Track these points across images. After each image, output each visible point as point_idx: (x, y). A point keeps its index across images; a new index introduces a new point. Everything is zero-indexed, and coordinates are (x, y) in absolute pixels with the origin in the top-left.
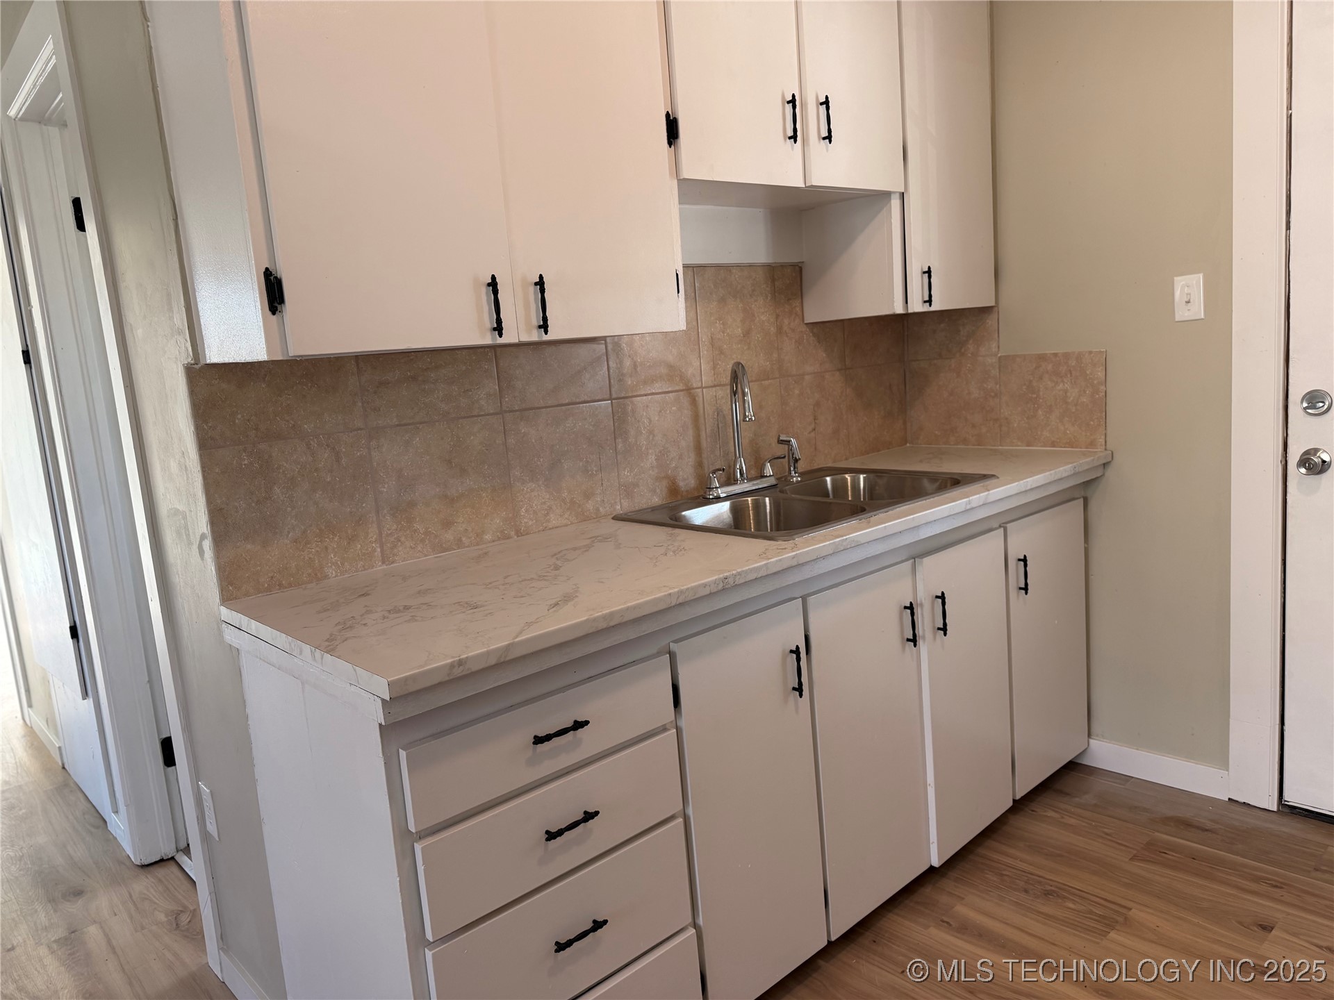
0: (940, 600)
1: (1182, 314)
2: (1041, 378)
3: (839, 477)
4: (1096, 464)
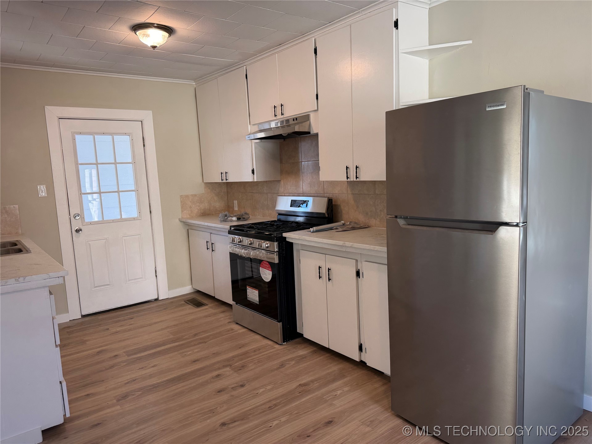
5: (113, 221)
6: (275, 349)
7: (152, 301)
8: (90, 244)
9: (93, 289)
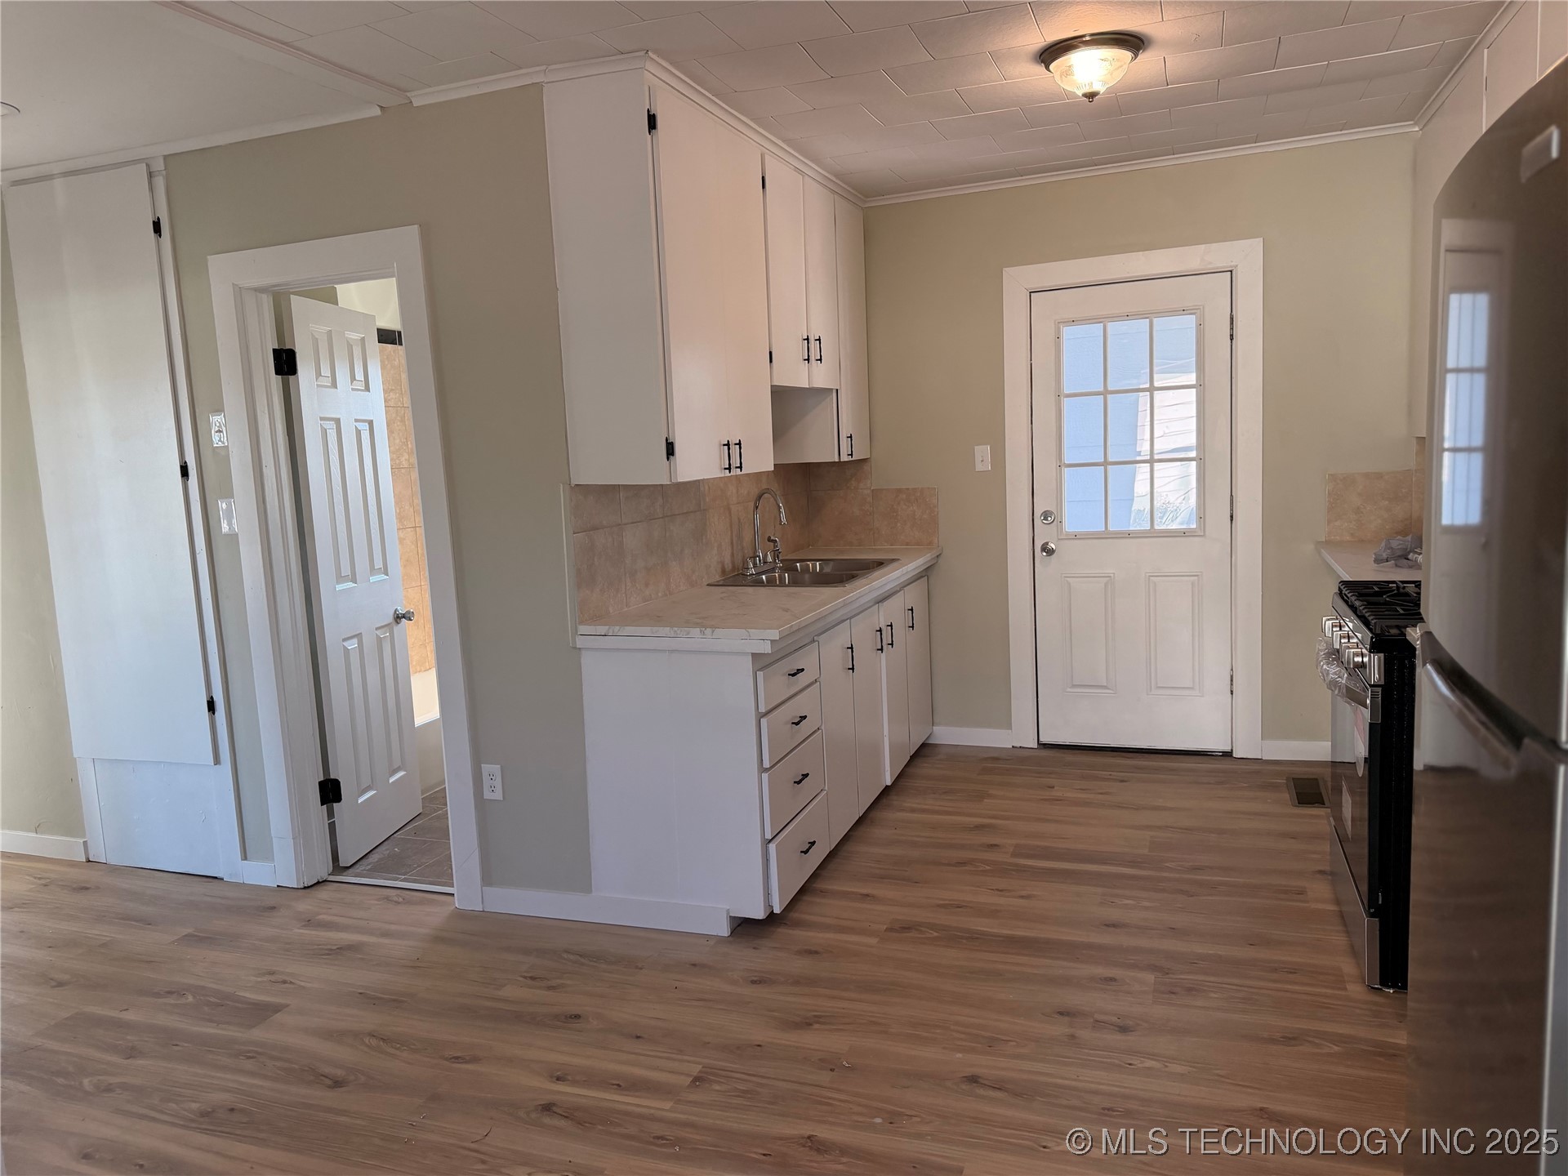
0: (890, 628)
1: (979, 467)
2: (899, 503)
3: (804, 563)
4: (933, 556)
5: (1129, 535)
6: (1343, 993)
7: (1217, 755)
8: (1069, 584)
9: (1069, 690)
